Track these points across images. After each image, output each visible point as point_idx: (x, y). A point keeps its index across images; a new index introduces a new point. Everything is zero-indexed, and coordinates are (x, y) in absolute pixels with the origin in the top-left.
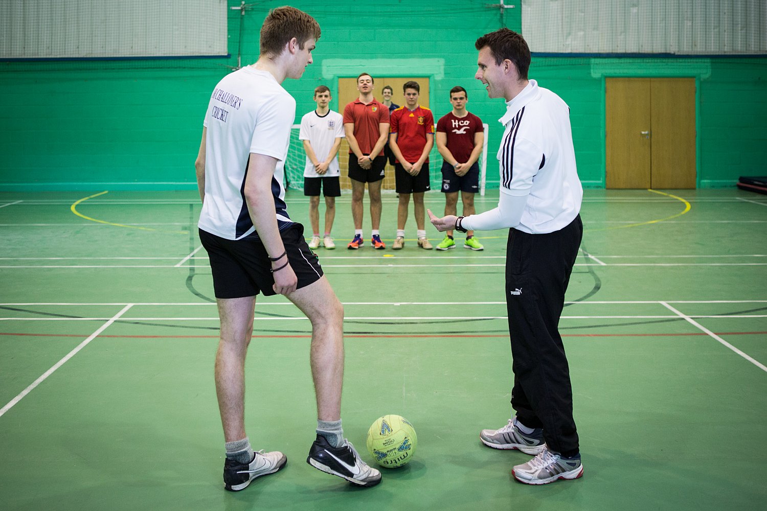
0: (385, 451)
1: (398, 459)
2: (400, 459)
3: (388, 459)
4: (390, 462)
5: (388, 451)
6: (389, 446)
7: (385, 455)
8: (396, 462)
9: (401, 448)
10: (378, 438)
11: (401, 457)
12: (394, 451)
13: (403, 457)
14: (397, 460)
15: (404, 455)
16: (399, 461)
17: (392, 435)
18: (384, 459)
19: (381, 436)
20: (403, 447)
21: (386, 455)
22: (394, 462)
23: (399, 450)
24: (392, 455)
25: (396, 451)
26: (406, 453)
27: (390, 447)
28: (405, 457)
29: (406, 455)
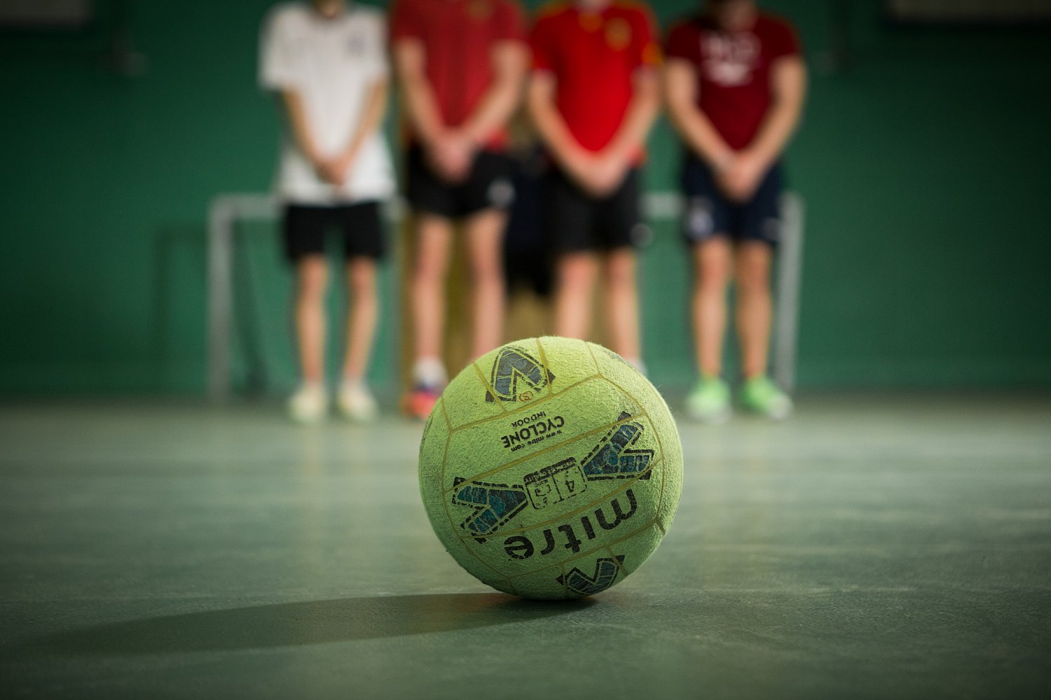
0: (512, 479)
1: (585, 520)
2: (593, 520)
3: (532, 520)
4: (539, 543)
5: (529, 478)
6: (537, 447)
7: (511, 501)
8: (574, 544)
9: (599, 458)
10: (478, 415)
11: (599, 514)
12: (560, 477)
13: (610, 517)
14: (580, 534)
15: (615, 505)
16: (591, 535)
17: (551, 395)
18: (510, 528)
19: (494, 408)
20: (614, 459)
21: (520, 497)
22: (561, 539)
23: (589, 469)
24: (553, 497)
25: (575, 475)
26: (629, 493)
27: (538, 457)
28: (621, 517)
29: (625, 507)
